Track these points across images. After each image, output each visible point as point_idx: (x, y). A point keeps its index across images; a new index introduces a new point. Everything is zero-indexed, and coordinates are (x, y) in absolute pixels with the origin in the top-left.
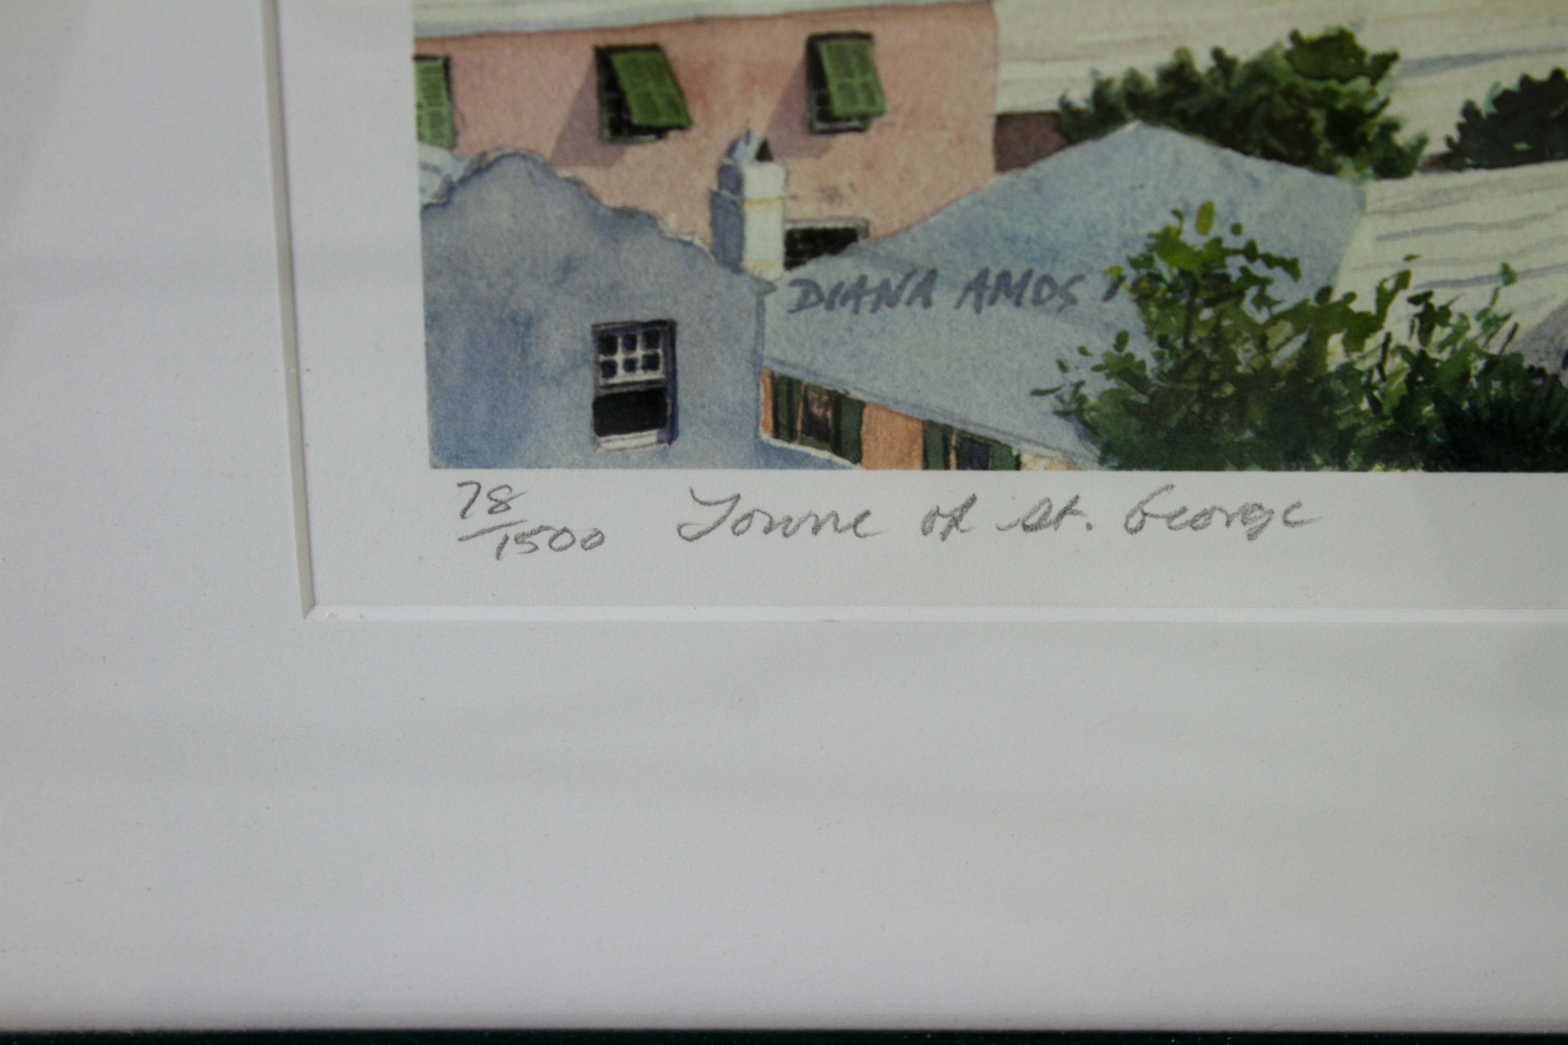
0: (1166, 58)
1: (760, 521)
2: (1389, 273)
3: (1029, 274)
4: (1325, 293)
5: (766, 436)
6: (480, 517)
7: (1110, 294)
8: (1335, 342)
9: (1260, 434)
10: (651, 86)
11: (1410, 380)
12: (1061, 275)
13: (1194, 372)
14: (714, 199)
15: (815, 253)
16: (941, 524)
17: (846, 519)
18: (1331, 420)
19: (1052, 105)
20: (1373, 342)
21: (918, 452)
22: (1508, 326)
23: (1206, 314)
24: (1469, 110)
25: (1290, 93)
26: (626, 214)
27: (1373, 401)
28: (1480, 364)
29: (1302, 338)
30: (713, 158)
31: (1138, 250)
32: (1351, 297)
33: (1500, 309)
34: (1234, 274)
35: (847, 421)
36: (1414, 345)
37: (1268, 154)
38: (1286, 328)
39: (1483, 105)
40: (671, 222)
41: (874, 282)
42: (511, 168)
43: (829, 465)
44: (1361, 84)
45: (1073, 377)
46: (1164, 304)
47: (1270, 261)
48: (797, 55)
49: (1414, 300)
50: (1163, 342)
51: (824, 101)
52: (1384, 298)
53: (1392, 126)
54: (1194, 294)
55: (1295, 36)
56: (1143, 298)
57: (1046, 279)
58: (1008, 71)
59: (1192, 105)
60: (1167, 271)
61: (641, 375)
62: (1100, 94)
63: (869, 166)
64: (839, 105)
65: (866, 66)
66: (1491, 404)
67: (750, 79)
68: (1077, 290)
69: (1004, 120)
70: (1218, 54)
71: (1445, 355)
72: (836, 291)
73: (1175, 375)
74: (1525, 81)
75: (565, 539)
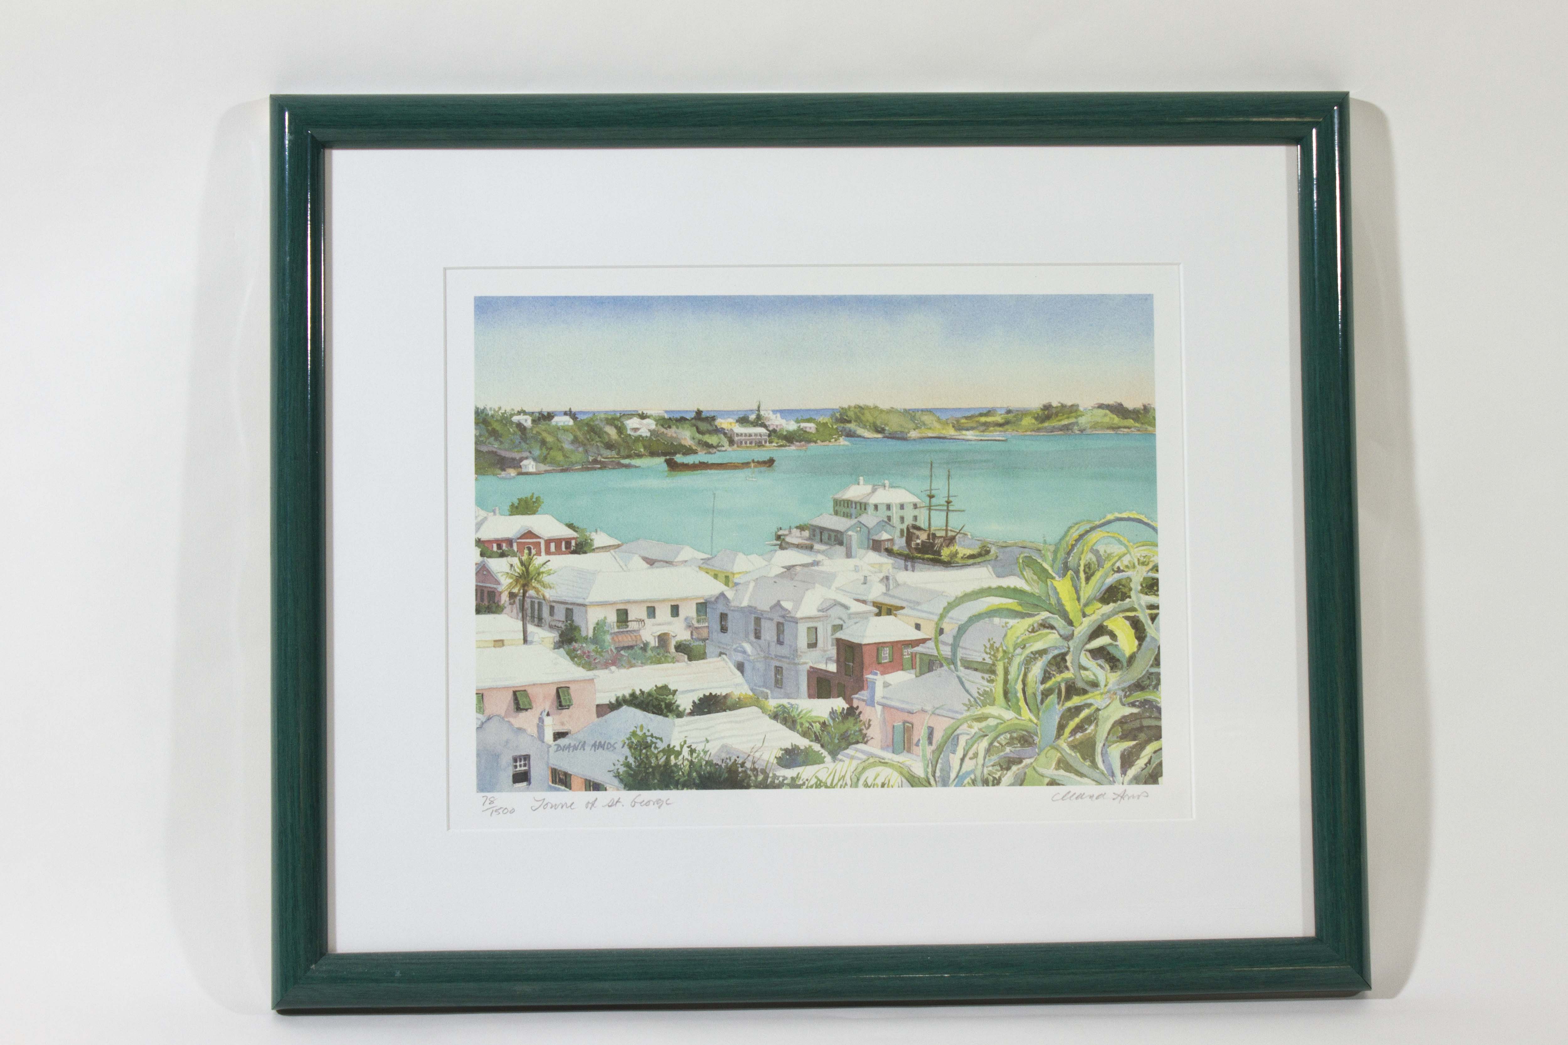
0: (630, 691)
1: (550, 805)
2: (682, 741)
3: (605, 742)
4: (669, 746)
5: (550, 783)
6: (487, 806)
7: (623, 747)
8: (672, 757)
9: (658, 781)
10: (525, 699)
11: (690, 766)
12: (612, 742)
13: (643, 766)
14: (538, 726)
15: (559, 738)
16: (590, 805)
17: (569, 805)
18: (674, 777)
19: (608, 703)
20: (680, 757)
21: (584, 787)
22: (709, 753)
23: (644, 751)
24: (694, 702)
25: (656, 699)
26: (519, 729)
27: (682, 772)
28: (704, 763)
29: (665, 757)
30: (538, 715)
31: (628, 736)
32: (674, 746)
33: (706, 749)
34: (649, 741)
35: (568, 779)
36: (689, 758)
37: (654, 713)
38: (662, 754)
39: (697, 702)
40: (529, 731)
41: (572, 745)
42: (495, 719)
43: (565, 791)
44: (671, 696)
45: (616, 767)
46: (635, 749)
47: (657, 738)
48: (555, 691)
49: (688, 747)
50: (635, 758)
51: (560, 702)
52: (682, 747)
53: (678, 706)
54: (641, 746)
55: (656, 686)
56: (630, 748)
57: (609, 743)
58: (598, 695)
59: (637, 702)
60: (635, 741)
61: (523, 768)
62: (617, 700)
63: (570, 717)
64: (563, 703)
65: (569, 694)
66: (708, 773)
67: (545, 698)
68: (615, 746)
69: (598, 706)
70: (641, 690)
71: (696, 760)
72: (564, 747)
73: (638, 766)
74: (704, 695)
75: (506, 811)
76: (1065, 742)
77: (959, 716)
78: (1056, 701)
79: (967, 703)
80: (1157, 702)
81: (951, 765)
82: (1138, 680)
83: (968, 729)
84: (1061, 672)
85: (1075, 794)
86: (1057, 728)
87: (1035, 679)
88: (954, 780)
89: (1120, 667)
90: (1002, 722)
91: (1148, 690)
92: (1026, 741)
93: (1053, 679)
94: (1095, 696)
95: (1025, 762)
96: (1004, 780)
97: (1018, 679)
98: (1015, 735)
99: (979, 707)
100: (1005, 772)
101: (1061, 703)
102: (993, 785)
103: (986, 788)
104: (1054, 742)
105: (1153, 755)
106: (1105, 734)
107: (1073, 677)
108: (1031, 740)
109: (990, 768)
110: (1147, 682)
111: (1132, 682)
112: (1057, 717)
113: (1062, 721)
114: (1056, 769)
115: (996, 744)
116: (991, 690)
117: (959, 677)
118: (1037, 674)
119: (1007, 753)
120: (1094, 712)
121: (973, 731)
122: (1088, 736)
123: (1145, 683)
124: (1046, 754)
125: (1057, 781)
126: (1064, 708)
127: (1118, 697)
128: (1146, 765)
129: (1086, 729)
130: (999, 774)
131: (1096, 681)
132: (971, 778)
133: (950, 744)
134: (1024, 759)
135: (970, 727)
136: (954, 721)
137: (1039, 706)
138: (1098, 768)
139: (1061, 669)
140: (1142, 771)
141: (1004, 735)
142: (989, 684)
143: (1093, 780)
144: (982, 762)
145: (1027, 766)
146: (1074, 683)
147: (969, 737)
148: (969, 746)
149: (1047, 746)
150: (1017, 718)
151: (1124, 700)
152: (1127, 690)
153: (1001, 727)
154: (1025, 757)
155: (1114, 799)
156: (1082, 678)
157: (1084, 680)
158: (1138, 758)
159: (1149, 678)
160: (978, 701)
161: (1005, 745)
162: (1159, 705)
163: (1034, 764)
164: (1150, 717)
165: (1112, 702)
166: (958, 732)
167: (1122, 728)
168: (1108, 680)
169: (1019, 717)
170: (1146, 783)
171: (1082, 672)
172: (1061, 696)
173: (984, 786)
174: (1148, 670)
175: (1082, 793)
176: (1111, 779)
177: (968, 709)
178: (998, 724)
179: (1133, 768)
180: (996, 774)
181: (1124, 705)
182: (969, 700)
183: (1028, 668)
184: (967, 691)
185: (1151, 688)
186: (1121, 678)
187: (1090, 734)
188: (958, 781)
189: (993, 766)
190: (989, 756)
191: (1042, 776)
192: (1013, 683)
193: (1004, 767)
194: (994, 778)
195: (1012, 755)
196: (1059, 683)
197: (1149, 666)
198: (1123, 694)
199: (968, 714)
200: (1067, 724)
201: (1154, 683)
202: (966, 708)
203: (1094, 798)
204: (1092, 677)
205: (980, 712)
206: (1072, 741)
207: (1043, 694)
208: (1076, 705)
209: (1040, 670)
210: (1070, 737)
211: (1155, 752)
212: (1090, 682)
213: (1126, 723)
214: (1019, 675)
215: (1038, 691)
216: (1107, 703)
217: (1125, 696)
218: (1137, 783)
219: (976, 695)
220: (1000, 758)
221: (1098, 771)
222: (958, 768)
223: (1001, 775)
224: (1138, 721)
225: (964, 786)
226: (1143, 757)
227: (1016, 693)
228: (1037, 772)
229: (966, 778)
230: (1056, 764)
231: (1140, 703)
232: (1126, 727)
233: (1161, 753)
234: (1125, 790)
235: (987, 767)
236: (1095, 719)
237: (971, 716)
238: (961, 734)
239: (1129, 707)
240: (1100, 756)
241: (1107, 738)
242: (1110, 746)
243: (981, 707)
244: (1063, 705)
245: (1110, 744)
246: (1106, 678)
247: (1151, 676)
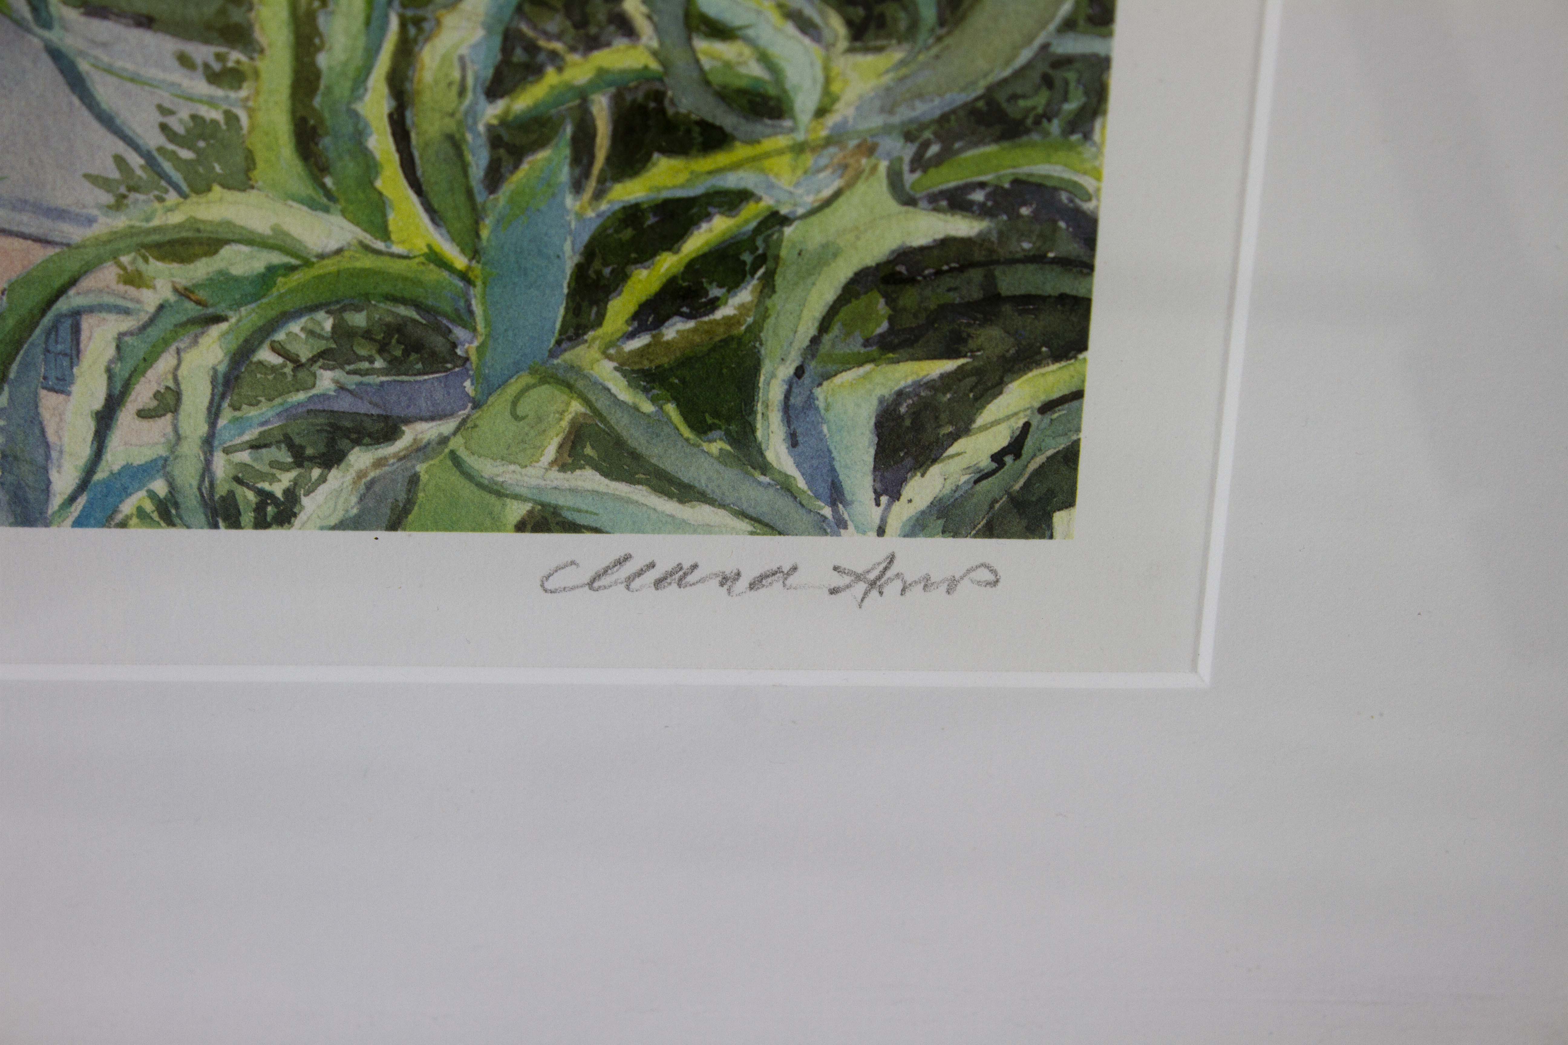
76: (610, 358)
77: (76, 233)
78: (565, 174)
79: (115, 174)
80: (1076, 190)
81: (51, 437)
82: (990, 89)
83: (122, 288)
84: (593, 44)
85: (652, 565)
86: (571, 296)
87: (456, 75)
88: (72, 499)
89: (903, 25)
90: (294, 261)
91: (1035, 137)
92: (414, 347)
93: (551, 77)
94: (767, 155)
95: (410, 435)
96: (310, 504)
97: (366, 70)
98: (358, 320)
99: (172, 197)
100: (316, 472)
101: (592, 184)
102: (261, 523)
103: (224, 534)
104: (553, 354)
105: (1036, 420)
106: (808, 328)
107: (654, 65)
108: (438, 342)
109: (244, 456)
110: (1040, 101)
111: (961, 98)
112: (567, 247)
113: (597, 264)
114: (563, 468)
115: (265, 355)
116: (231, 118)
117: (56, 55)
118: (464, 50)
119: (324, 397)
120: (757, 230)
121: (150, 300)
122: (721, 334)
123: (1022, 103)
124: (515, 403)
125: (570, 516)
126: (604, 206)
127: (883, 165)
128: (998, 458)
129: (714, 304)
130: (286, 479)
131: (772, 91)
132: (152, 495)
133: (39, 350)
134: (407, 421)
135: (134, 279)
136: (51, 251)
137: (479, 199)
138: (765, 468)
139: (593, 30)
140: (977, 482)
141: (303, 320)
142: (219, 93)
143: (742, 514)
144: (204, 429)
145: (421, 450)
146: (658, 96)
147: (127, 324)
148: (130, 364)
149: (517, 369)
150: (367, 248)
151: (910, 178)
152: (927, 134)
153: (283, 284)
154: (412, 411)
155: (834, 591)
156: (701, 69)
157: (707, 83)
158: (963, 430)
159: (1048, 81)
160: (167, 166)
161: (313, 360)
162: (1088, 206)
163: (456, 443)
164: (1037, 259)
165: (850, 185)
166: (73, 299)
167: (890, 301)
168: (835, 88)
169: (380, 245)
170: (990, 531)
171: (702, 45)
172: (592, 157)
173: (216, 526)
174: (1045, 47)
175: (686, 565)
176: (827, 511)
177: (119, 204)
178: (272, 271)
179: (935, 470)
180: (273, 479)
181: (910, 201)
182: (120, 161)
183: (418, 22)
184: (107, 121)
185: (1055, 127)
186: (902, 80)
187: (729, 322)
188: (90, 503)
189: (255, 446)
190: (236, 408)
191: (498, 491)
192: (342, 89)
193: (309, 451)
194: (266, 497)
195: (345, 404)
196: (583, 95)
197: (1052, 27)
198: (908, 152)
199: (120, 222)
200: (621, 278)
201: (1071, 106)
202: (107, 198)
203: (742, 584)
204: (756, 70)
205: (176, 218)
206: (642, 352)
207: (495, 140)
208: (665, 194)
209: (480, 33)
210: (631, 335)
211: (1047, 408)
212: (742, 92)
213: (911, 280)
214: (372, 52)
215: (473, 129)
216: (827, 193)
217: (919, 162)
218: (954, 532)
219: (154, 140)
220: (290, 414)
221: (765, 479)
222: (85, 451)
223: (296, 483)
224: (976, 275)
225: (123, 525)
226: (984, 428)
227: (359, 134)
228: (468, 475)
229: (126, 492)
230: (561, 446)
231: (988, 197)
232: (909, 298)
233: (1080, 410)
234: (891, 559)
235: (227, 451)
236: (762, 260)
237: (131, 232)
238: (91, 310)
239: (936, 210)
240: (776, 418)
241: (815, 341)
242: (828, 376)
243: (184, 196)
244: (598, 195)
245: (831, 367)
246: (828, 81)
247: (1058, 75)
